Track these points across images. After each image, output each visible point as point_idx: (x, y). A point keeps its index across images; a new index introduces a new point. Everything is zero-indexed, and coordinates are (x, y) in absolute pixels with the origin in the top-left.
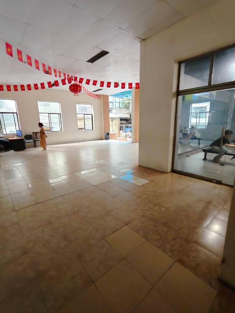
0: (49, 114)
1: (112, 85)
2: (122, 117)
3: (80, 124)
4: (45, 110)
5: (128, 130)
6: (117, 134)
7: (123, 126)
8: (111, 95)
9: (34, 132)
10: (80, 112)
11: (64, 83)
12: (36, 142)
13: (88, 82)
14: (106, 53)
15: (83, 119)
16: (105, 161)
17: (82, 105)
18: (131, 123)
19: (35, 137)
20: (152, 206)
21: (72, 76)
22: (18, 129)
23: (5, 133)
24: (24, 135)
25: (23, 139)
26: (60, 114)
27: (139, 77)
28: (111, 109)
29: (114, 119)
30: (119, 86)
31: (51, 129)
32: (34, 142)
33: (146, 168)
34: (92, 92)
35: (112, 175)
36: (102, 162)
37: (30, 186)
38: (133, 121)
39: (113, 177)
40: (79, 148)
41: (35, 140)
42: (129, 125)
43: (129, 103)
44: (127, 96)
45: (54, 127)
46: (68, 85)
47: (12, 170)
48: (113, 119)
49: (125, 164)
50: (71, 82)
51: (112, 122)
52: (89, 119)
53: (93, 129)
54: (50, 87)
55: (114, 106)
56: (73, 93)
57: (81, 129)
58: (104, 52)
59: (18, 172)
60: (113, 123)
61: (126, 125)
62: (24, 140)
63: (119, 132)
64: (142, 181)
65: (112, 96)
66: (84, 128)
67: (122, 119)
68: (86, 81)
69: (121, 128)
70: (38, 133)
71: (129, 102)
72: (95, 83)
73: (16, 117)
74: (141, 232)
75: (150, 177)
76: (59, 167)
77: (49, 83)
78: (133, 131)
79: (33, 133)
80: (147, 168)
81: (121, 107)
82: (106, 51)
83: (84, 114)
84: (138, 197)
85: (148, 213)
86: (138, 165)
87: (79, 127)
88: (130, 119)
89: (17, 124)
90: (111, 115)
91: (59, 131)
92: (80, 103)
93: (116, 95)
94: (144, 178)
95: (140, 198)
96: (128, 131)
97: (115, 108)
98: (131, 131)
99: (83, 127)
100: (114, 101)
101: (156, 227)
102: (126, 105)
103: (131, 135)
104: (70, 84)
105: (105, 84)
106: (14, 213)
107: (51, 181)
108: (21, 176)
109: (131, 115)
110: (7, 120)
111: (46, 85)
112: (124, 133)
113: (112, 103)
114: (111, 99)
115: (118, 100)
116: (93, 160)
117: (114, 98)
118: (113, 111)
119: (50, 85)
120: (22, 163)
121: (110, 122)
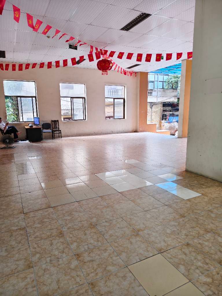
0: (72, 99)
1: (154, 58)
2: (165, 101)
3: (109, 111)
4: (68, 93)
5: (174, 119)
6: (157, 126)
7: (167, 113)
8: (152, 72)
9: (53, 119)
10: (110, 95)
11: (91, 59)
12: (55, 132)
13: (121, 56)
14: (147, 16)
15: (112, 105)
16: (138, 162)
17: (113, 87)
18: (178, 110)
19: (53, 126)
20: (202, 232)
21: (101, 50)
22: (35, 116)
23: (21, 120)
24: (42, 123)
25: (40, 128)
26: (85, 98)
27: (192, 45)
28: (151, 91)
29: (154, 105)
30: (163, 59)
31: (73, 117)
32: (52, 132)
33: (197, 174)
34: (125, 69)
35: (146, 182)
36: (133, 161)
37: (43, 185)
38: (181, 107)
39: (148, 184)
40: (104, 142)
41: (53, 129)
42: (176, 113)
43: (177, 82)
44: (175, 73)
45: (77, 115)
46: (96, 61)
47: (26, 164)
48: (152, 104)
49: (165, 166)
50: (100, 57)
51: (151, 108)
52: (119, 104)
53: (124, 118)
54: (73, 64)
55: (156, 87)
56: (101, 71)
57: (109, 117)
58: (144, 15)
59: (31, 167)
60: (153, 109)
61: (171, 113)
62: (42, 129)
63: (160, 122)
64: (190, 194)
65: (154, 74)
66: (113, 116)
67: (165, 105)
68: (119, 55)
69: (164, 117)
70: (57, 122)
71: (177, 80)
72: (130, 56)
73: (34, 102)
74: (182, 268)
75: (203, 188)
76: (78, 165)
77: (73, 60)
78: (181, 121)
79: (52, 121)
80: (199, 175)
81: (166, 87)
82: (147, 12)
83: (114, 99)
84: (181, 215)
85: (195, 241)
86: (185, 170)
87: (107, 115)
88: (177, 105)
89: (35, 111)
90: (150, 99)
91: (82, 120)
92: (110, 84)
93: (159, 72)
94: (192, 189)
95: (184, 217)
96: (173, 121)
97: (156, 90)
98: (177, 122)
99: (112, 114)
100: (156, 80)
101: (207, 264)
102: (173, 85)
103: (177, 127)
104: (99, 60)
105: (144, 57)
106: (22, 216)
107: (68, 182)
108: (34, 172)
109: (178, 99)
110: (25, 105)
111: (70, 63)
112: (167, 123)
113: (153, 82)
114: (151, 77)
115: (161, 78)
116: (121, 158)
117: (156, 76)
118: (154, 93)
119: (74, 62)
120: (37, 156)
121: (149, 108)
